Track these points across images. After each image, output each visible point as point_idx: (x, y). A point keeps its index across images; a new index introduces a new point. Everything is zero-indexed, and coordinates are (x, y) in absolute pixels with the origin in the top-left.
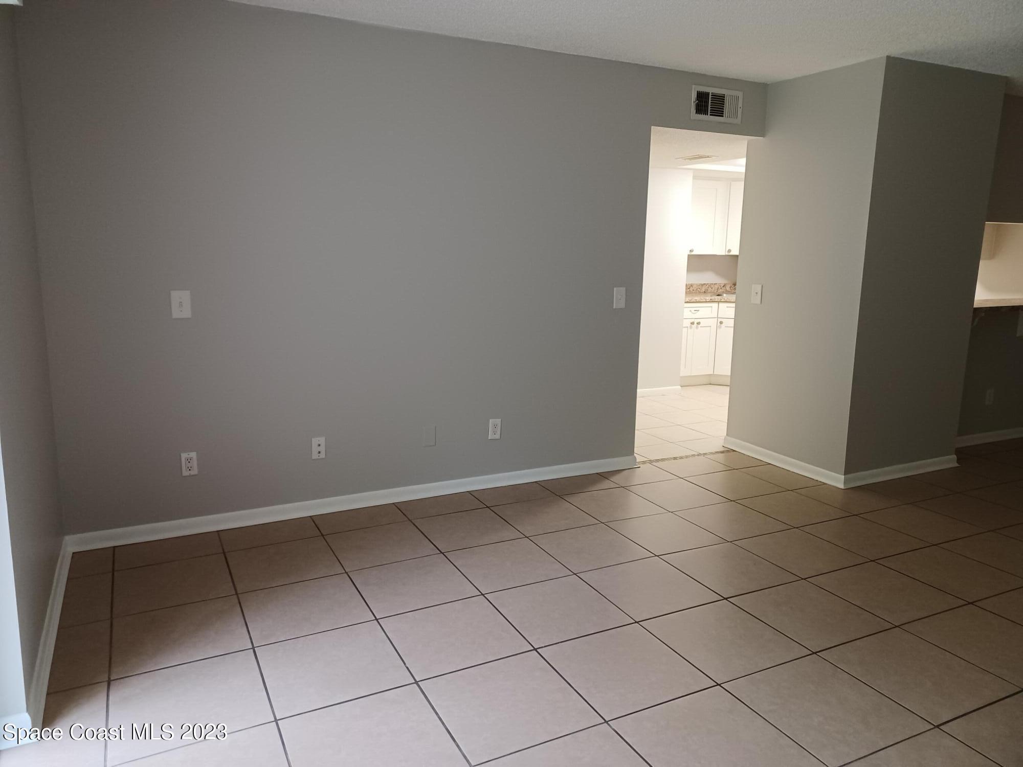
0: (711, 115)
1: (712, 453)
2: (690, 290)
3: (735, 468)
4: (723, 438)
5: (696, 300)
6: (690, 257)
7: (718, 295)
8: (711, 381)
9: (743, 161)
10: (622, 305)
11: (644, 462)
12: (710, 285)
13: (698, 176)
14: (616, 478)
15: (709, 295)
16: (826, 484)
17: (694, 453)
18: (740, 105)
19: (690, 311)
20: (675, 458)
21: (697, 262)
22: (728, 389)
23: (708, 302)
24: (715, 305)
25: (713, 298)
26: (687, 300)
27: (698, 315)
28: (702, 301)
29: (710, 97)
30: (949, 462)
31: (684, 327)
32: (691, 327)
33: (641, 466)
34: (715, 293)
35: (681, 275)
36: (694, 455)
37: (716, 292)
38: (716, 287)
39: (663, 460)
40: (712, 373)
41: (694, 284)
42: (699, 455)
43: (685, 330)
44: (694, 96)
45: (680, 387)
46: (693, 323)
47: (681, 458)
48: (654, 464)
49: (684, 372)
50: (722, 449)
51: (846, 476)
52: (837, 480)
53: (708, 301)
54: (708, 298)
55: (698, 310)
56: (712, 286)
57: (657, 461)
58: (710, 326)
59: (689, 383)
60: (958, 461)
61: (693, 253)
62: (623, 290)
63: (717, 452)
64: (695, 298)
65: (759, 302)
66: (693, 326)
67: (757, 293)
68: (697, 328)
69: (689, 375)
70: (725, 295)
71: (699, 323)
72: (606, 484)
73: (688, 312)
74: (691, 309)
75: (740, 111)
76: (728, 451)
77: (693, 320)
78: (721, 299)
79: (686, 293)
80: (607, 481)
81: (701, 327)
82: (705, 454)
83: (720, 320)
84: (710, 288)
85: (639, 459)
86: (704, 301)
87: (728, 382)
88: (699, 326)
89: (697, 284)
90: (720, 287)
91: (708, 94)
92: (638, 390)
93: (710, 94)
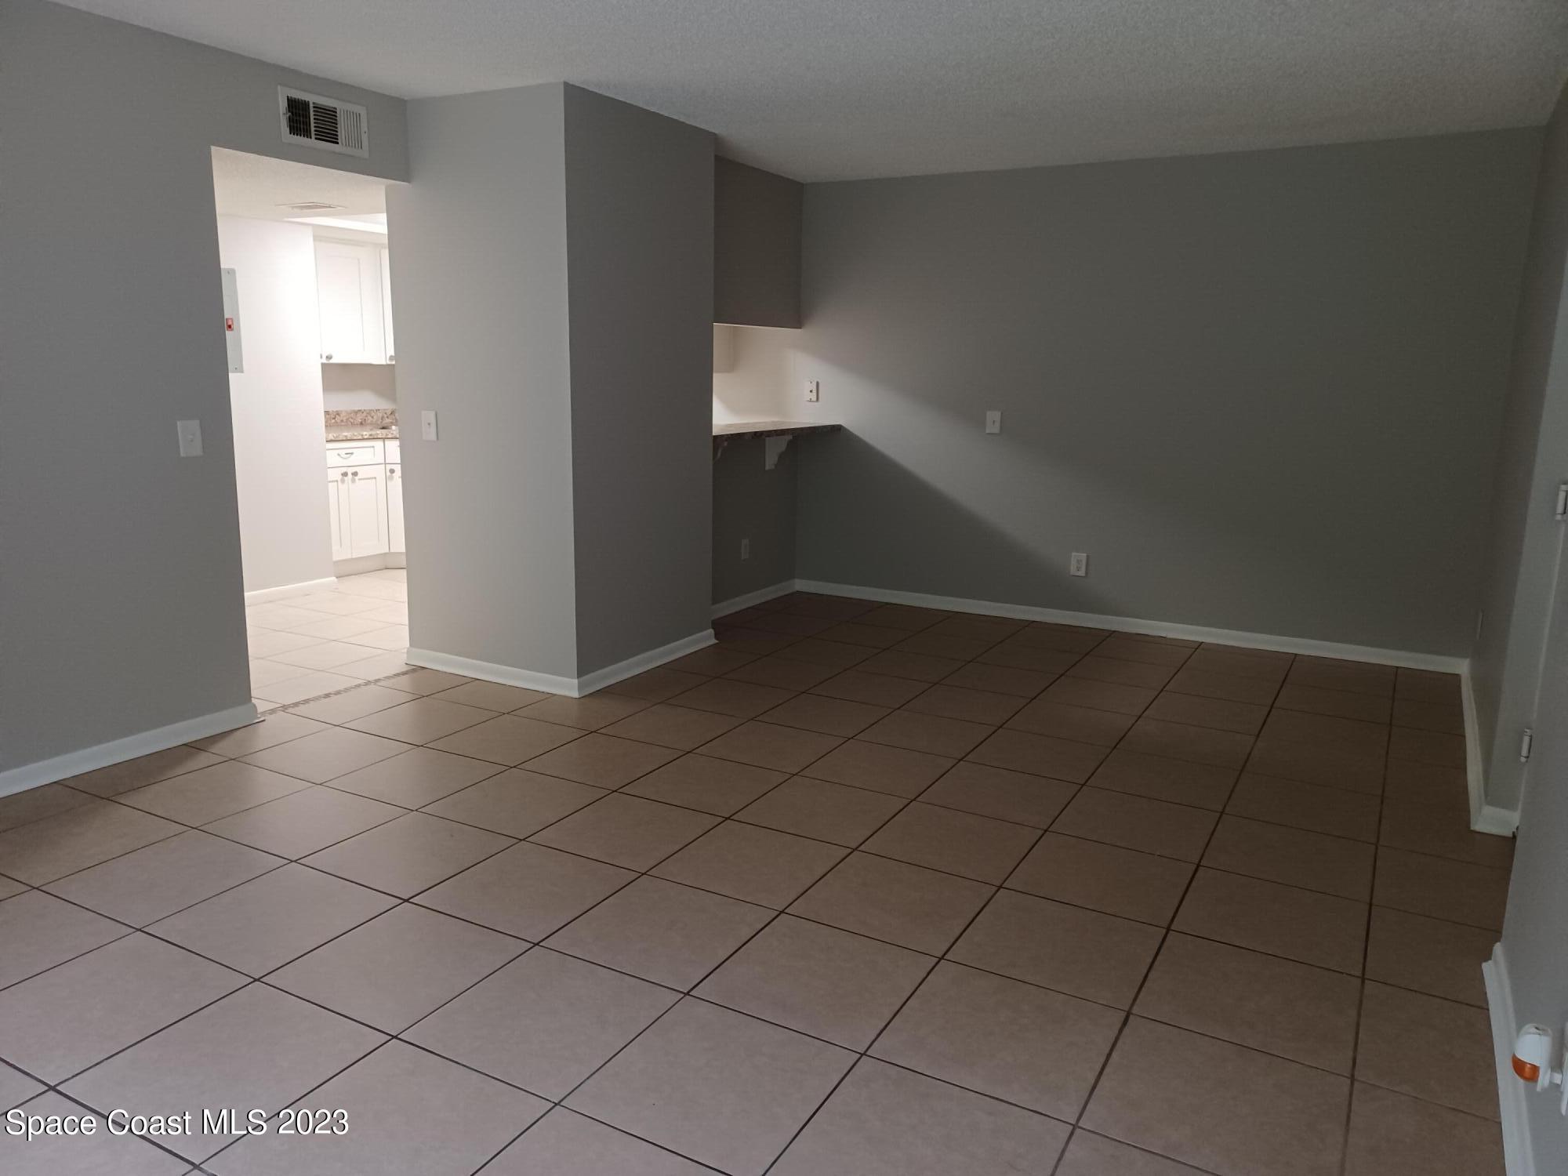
0: (316, 139)
1: (388, 678)
2: (333, 420)
3: (425, 695)
4: (406, 650)
5: (346, 436)
6: (326, 368)
7: (383, 428)
8: (383, 564)
9: (383, 217)
10: (196, 450)
11: (273, 711)
12: (369, 412)
13: (322, 236)
14: (221, 747)
15: (369, 427)
16: (555, 695)
17: (360, 682)
18: (364, 127)
19: (339, 455)
20: (327, 696)
21: (338, 375)
22: (404, 573)
23: (367, 439)
24: (379, 444)
25: (373, 433)
26: (331, 437)
27: (352, 460)
28: (355, 438)
29: (312, 109)
30: (706, 638)
31: (330, 482)
32: (343, 481)
33: (266, 718)
34: (378, 425)
35: (313, 398)
36: (359, 686)
37: (379, 423)
38: (380, 415)
39: (306, 701)
40: (388, 551)
41: (342, 411)
42: (368, 683)
43: (332, 487)
44: (283, 105)
45: (334, 578)
46: (345, 474)
47: (338, 693)
48: (290, 710)
49: (339, 553)
50: (405, 668)
51: (582, 679)
52: (568, 687)
53: (366, 437)
54: (366, 434)
55: (352, 454)
56: (373, 414)
57: (296, 704)
58: (375, 478)
59: (349, 570)
60: (716, 637)
61: (331, 361)
62: (194, 425)
63: (398, 675)
64: (346, 434)
65: (433, 437)
66: (346, 478)
67: (429, 424)
68: (353, 481)
69: (349, 557)
70: (394, 427)
71: (355, 474)
72: (203, 759)
73: (335, 457)
74: (337, 451)
75: (365, 138)
76: (414, 671)
77: (344, 470)
78: (387, 435)
79: (326, 426)
80: (203, 753)
81: (359, 479)
82: (378, 680)
83: (389, 467)
84: (370, 418)
85: (261, 707)
86: (360, 437)
87: (403, 563)
88: (356, 478)
89: (346, 412)
90: (385, 416)
91: (305, 105)
92: (247, 594)
93: (311, 105)
